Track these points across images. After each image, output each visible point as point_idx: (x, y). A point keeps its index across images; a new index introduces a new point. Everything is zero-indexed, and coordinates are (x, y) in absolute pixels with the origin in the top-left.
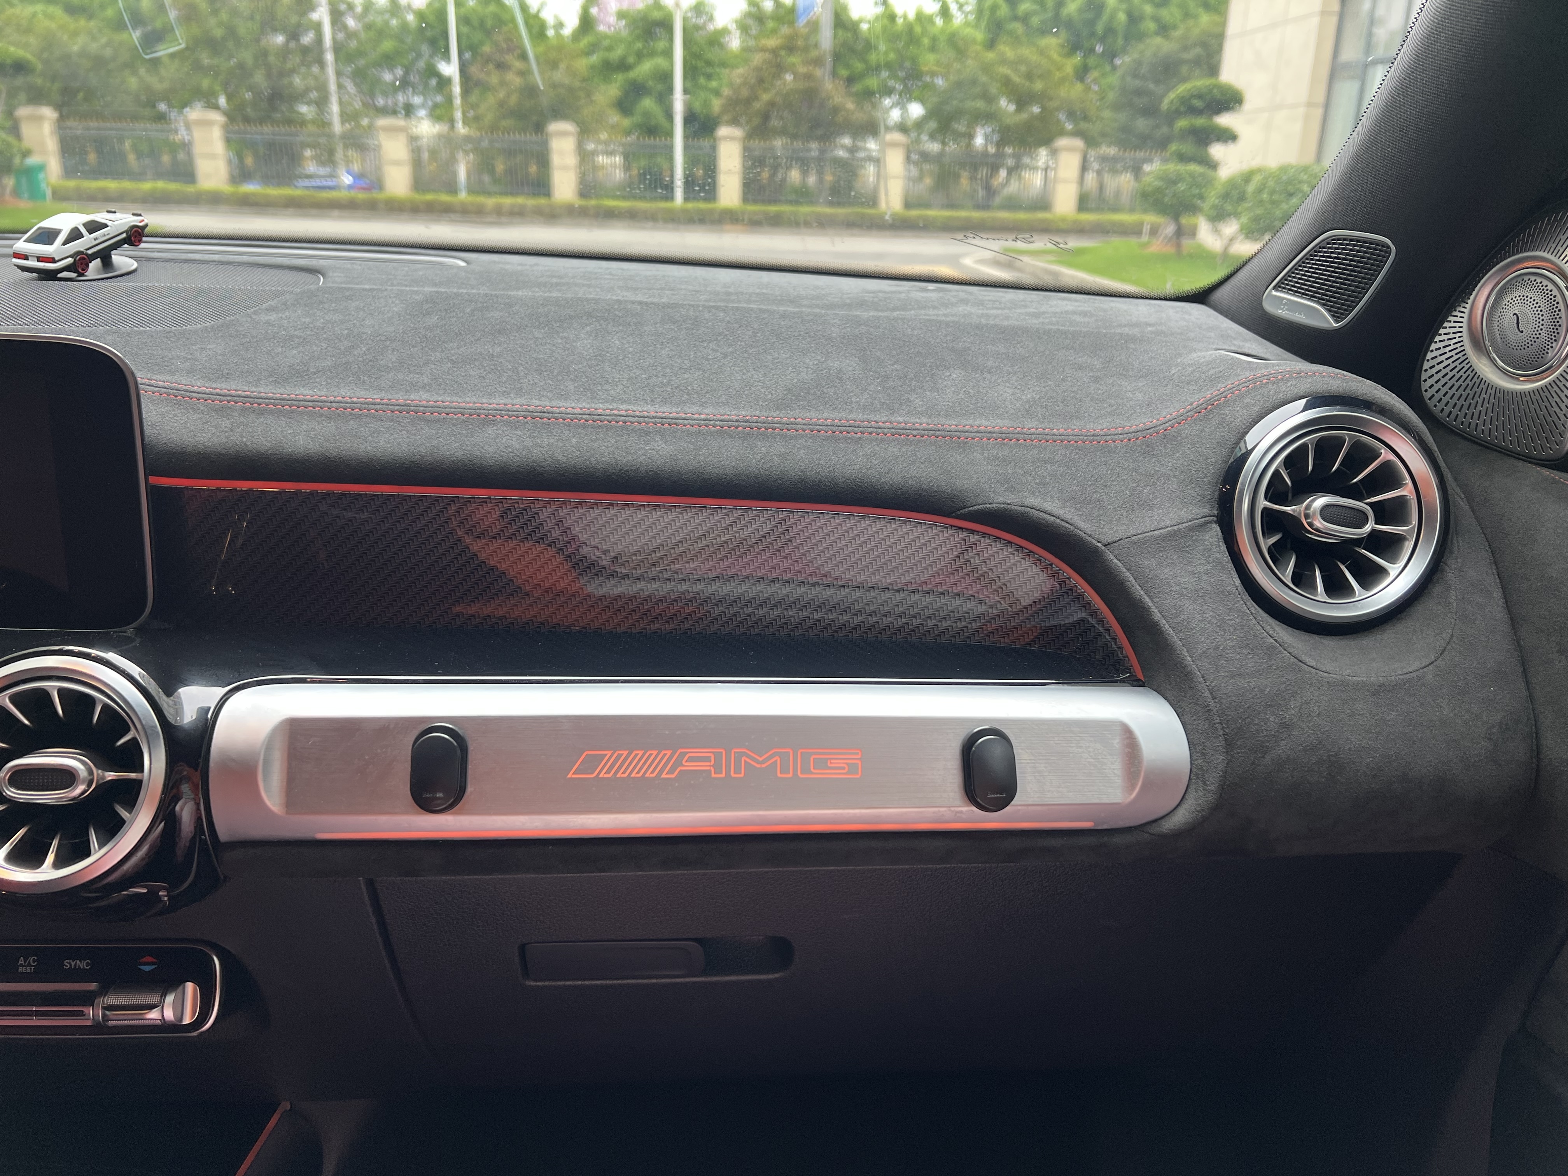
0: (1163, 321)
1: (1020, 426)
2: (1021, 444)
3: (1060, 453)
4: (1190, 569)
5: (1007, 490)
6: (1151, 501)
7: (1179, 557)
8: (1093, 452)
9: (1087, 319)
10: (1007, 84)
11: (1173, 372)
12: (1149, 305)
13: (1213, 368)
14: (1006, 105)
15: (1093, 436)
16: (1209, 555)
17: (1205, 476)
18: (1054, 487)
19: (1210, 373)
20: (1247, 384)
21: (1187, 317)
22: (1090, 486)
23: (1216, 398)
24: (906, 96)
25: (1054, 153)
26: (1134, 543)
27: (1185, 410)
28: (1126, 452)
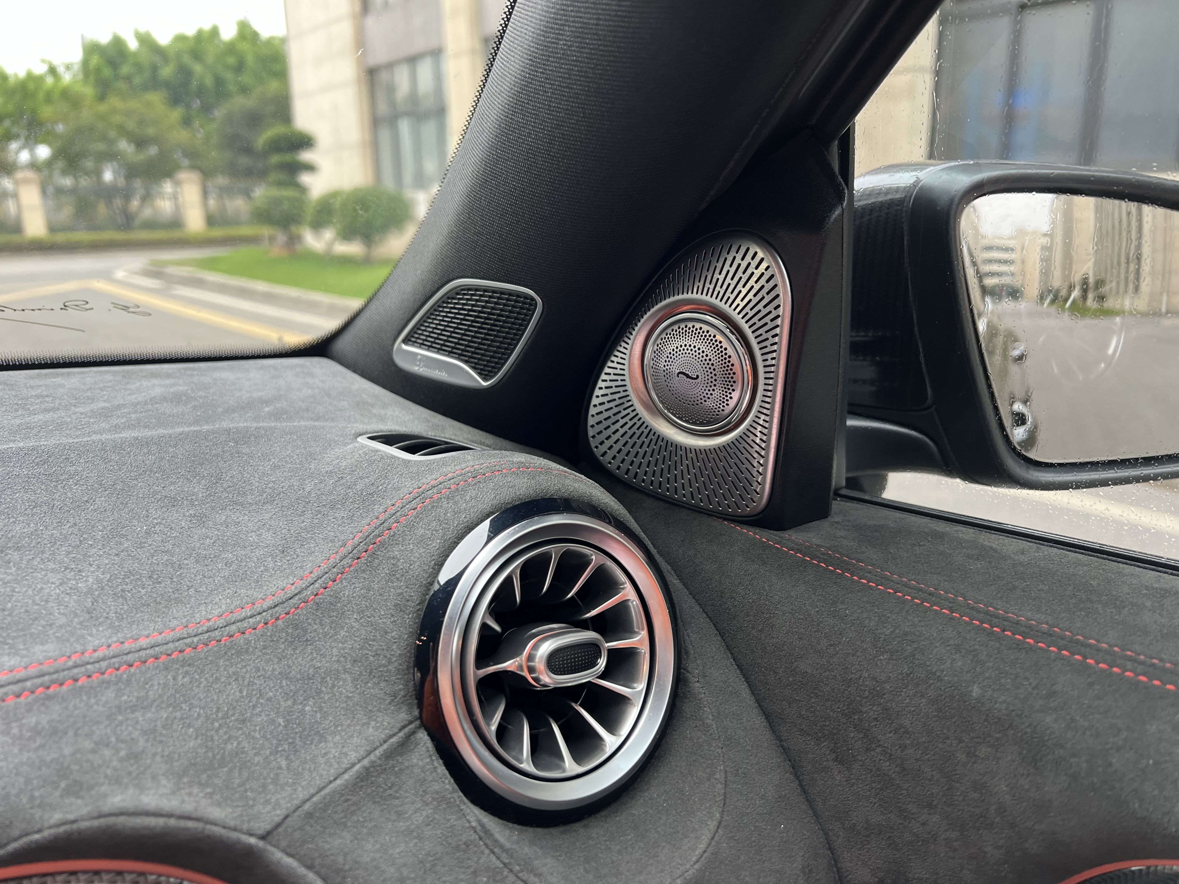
0: (282, 392)
1: (79, 648)
2: (82, 688)
3: (156, 682)
4: (402, 825)
5: (67, 792)
6: (320, 724)
7: (382, 811)
8: (211, 662)
9: (180, 409)
10: (122, 130)
11: (308, 489)
12: (262, 368)
13: (361, 478)
14: (124, 146)
15: (207, 631)
16: (424, 791)
17: (390, 662)
18: (155, 755)
19: (358, 487)
20: (413, 504)
21: (310, 380)
22: (217, 731)
23: (377, 532)
24: (31, 141)
25: (178, 184)
26: (309, 815)
27: (338, 557)
28: (265, 647)
